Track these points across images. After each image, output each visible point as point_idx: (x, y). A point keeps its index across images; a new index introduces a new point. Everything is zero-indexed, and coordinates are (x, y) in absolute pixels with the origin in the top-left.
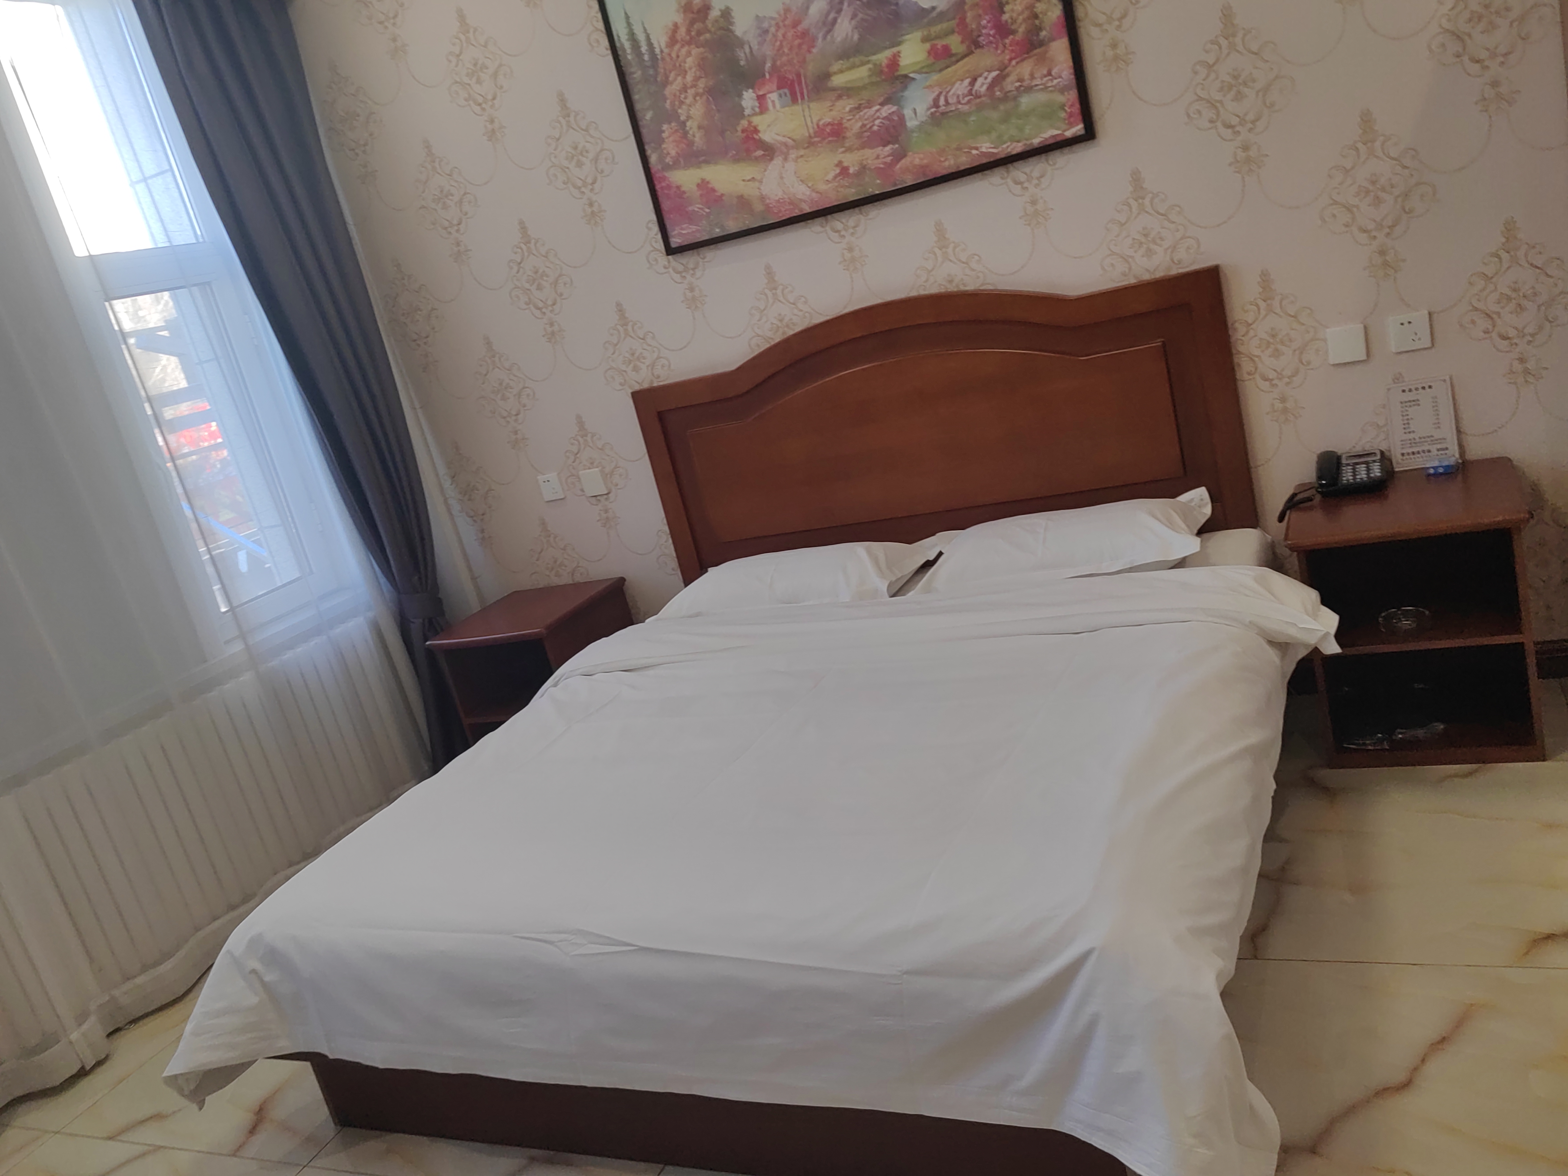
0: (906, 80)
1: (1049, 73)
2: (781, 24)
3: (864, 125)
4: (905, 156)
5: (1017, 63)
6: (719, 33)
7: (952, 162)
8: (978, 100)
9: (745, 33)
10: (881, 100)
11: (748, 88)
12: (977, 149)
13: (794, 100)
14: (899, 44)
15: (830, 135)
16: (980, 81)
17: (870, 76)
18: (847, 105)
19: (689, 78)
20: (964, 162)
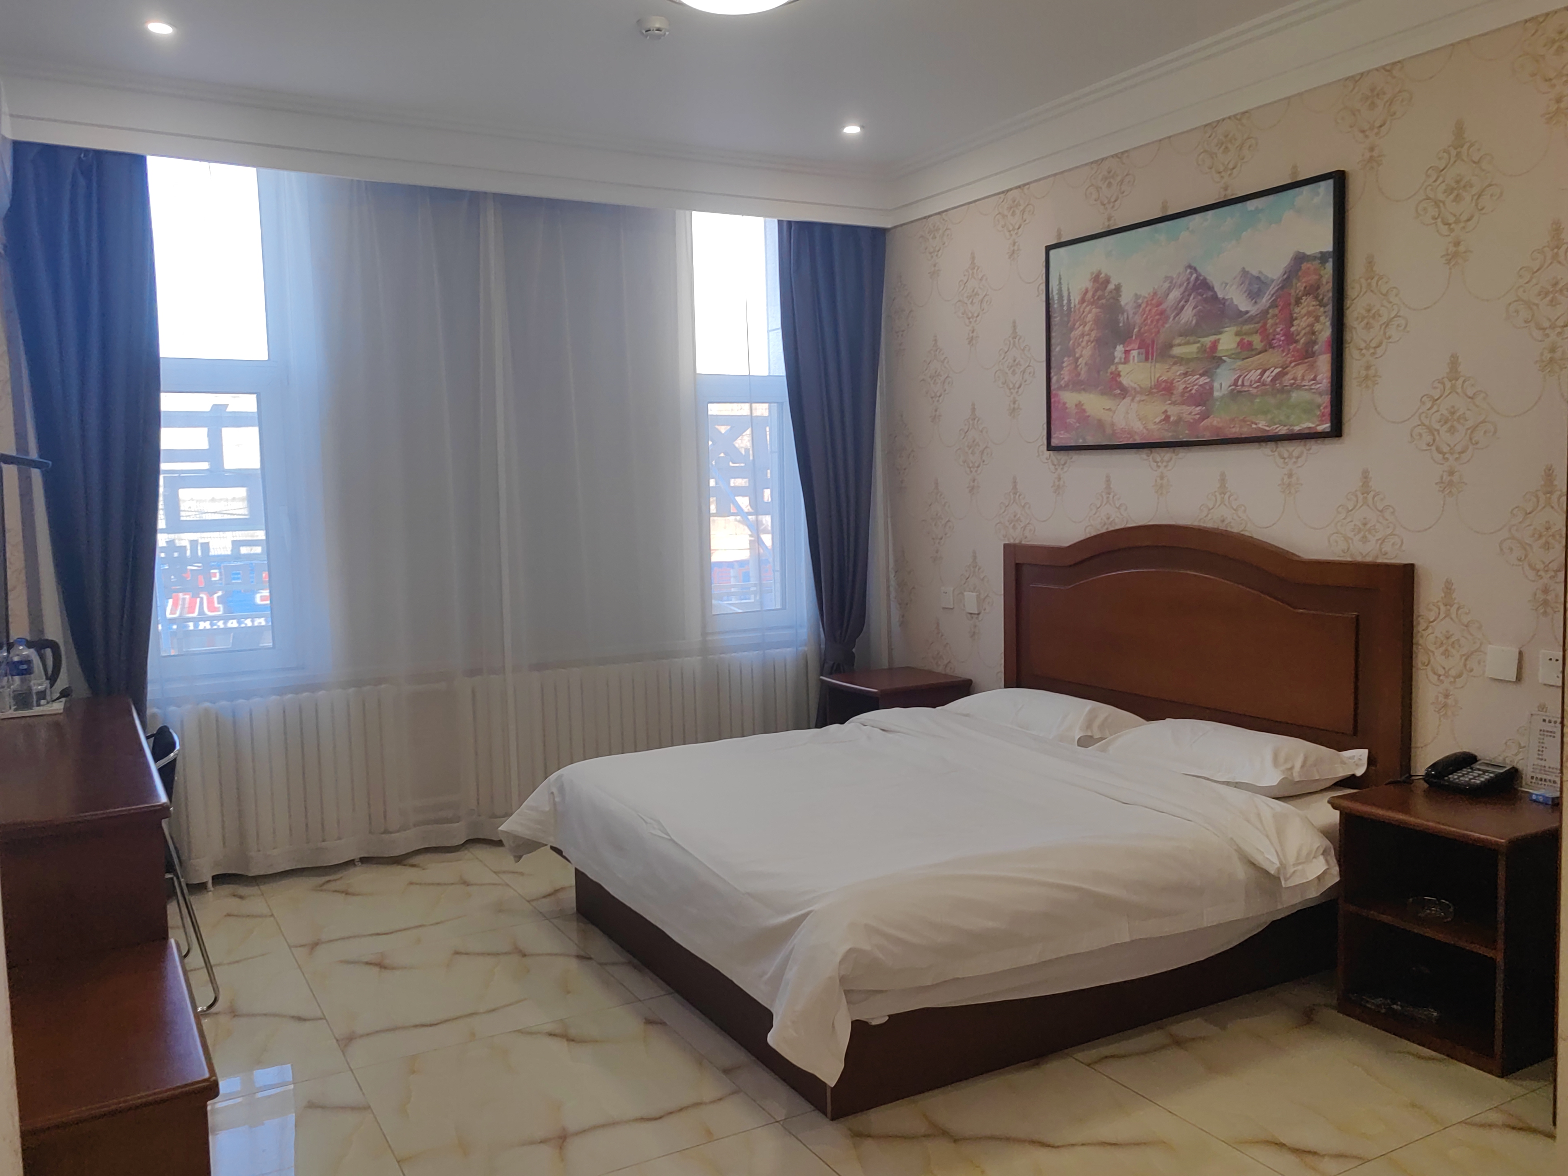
0: (1219, 361)
1: (1314, 379)
2: (1149, 302)
3: (1186, 388)
4: (1208, 417)
5: (1295, 366)
6: (1112, 301)
7: (1238, 430)
8: (1263, 387)
9: (1127, 304)
10: (1201, 372)
11: (1120, 344)
12: (1256, 424)
13: (1147, 359)
14: (1221, 333)
15: (1164, 389)
16: (1267, 373)
17: (1197, 353)
18: (1180, 370)
19: (1087, 328)
20: (1245, 431)
